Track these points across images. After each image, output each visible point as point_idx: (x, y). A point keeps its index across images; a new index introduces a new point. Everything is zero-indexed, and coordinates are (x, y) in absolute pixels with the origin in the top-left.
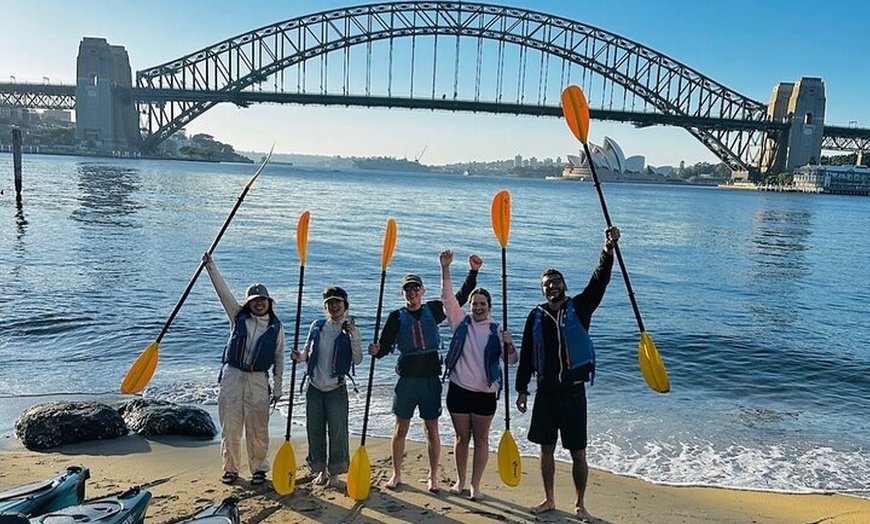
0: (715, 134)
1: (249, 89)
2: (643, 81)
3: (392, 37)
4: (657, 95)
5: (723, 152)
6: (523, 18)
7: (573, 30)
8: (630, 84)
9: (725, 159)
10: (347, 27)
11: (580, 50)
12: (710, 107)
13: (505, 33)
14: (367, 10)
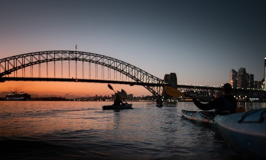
0: (151, 87)
1: (4, 76)
2: (131, 74)
3: (55, 61)
4: (135, 77)
5: (154, 92)
6: (96, 56)
7: (110, 60)
8: (127, 74)
9: (154, 94)
10: (39, 58)
11: (113, 65)
12: (149, 80)
13: (91, 60)
14: (46, 53)
